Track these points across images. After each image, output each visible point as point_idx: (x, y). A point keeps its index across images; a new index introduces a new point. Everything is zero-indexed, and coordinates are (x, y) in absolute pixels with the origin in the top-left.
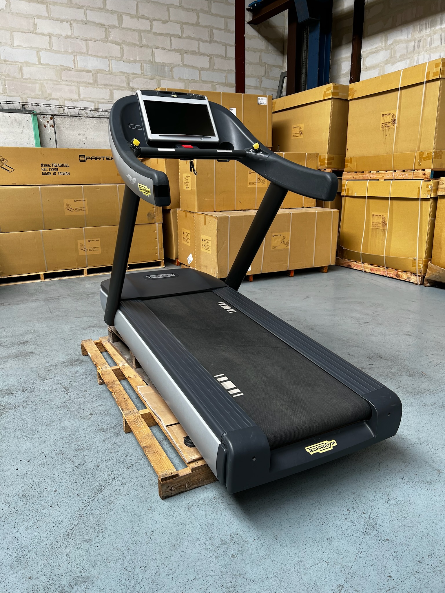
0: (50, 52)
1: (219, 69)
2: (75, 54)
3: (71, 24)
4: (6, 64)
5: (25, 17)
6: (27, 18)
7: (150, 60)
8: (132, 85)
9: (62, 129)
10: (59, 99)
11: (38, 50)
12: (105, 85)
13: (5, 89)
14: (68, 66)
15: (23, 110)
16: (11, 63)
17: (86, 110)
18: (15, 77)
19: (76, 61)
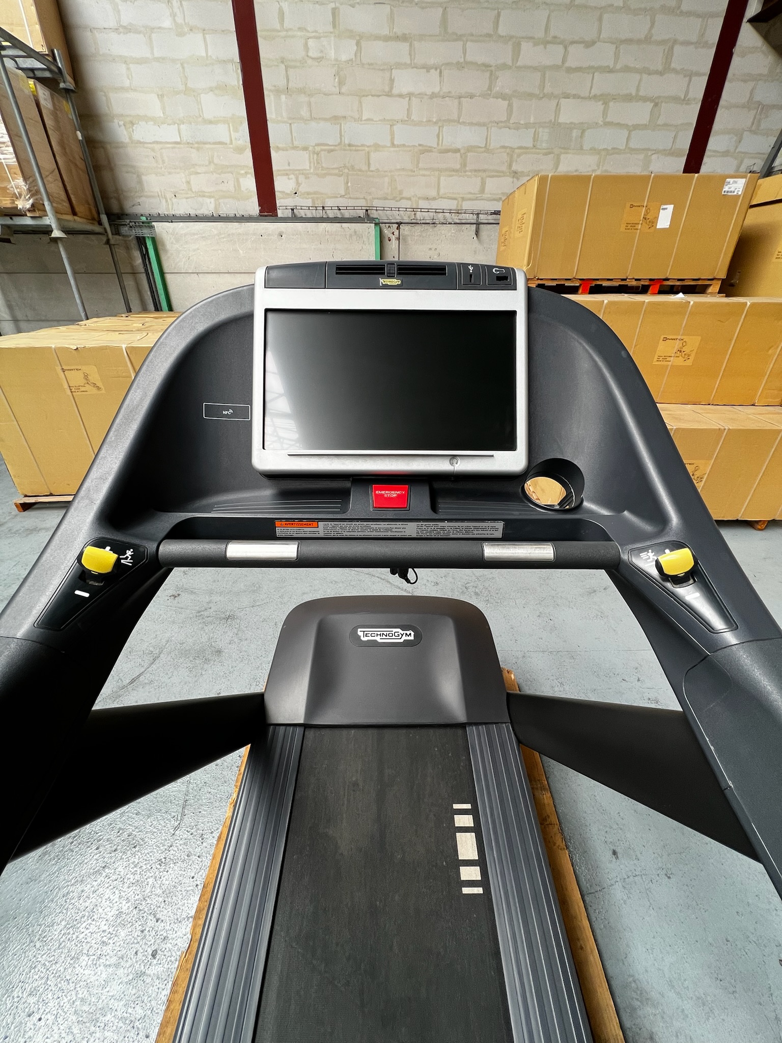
0: (407, 124)
1: (665, 125)
2: (440, 124)
3: (441, 72)
4: (351, 150)
5: (379, 70)
6: (382, 70)
7: (551, 121)
8: (514, 168)
9: (410, 242)
10: (412, 198)
11: (392, 123)
12: (475, 171)
13: (348, 187)
14: (428, 145)
15: (367, 218)
16: (357, 148)
17: (444, 212)
18: (360, 170)
19: (441, 133)
